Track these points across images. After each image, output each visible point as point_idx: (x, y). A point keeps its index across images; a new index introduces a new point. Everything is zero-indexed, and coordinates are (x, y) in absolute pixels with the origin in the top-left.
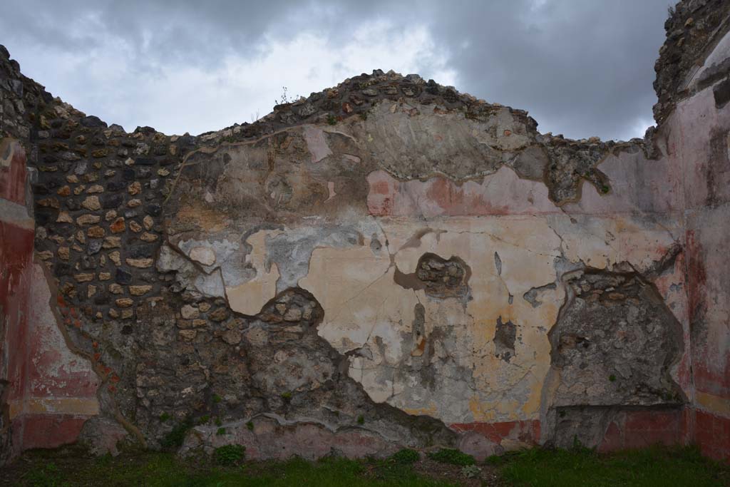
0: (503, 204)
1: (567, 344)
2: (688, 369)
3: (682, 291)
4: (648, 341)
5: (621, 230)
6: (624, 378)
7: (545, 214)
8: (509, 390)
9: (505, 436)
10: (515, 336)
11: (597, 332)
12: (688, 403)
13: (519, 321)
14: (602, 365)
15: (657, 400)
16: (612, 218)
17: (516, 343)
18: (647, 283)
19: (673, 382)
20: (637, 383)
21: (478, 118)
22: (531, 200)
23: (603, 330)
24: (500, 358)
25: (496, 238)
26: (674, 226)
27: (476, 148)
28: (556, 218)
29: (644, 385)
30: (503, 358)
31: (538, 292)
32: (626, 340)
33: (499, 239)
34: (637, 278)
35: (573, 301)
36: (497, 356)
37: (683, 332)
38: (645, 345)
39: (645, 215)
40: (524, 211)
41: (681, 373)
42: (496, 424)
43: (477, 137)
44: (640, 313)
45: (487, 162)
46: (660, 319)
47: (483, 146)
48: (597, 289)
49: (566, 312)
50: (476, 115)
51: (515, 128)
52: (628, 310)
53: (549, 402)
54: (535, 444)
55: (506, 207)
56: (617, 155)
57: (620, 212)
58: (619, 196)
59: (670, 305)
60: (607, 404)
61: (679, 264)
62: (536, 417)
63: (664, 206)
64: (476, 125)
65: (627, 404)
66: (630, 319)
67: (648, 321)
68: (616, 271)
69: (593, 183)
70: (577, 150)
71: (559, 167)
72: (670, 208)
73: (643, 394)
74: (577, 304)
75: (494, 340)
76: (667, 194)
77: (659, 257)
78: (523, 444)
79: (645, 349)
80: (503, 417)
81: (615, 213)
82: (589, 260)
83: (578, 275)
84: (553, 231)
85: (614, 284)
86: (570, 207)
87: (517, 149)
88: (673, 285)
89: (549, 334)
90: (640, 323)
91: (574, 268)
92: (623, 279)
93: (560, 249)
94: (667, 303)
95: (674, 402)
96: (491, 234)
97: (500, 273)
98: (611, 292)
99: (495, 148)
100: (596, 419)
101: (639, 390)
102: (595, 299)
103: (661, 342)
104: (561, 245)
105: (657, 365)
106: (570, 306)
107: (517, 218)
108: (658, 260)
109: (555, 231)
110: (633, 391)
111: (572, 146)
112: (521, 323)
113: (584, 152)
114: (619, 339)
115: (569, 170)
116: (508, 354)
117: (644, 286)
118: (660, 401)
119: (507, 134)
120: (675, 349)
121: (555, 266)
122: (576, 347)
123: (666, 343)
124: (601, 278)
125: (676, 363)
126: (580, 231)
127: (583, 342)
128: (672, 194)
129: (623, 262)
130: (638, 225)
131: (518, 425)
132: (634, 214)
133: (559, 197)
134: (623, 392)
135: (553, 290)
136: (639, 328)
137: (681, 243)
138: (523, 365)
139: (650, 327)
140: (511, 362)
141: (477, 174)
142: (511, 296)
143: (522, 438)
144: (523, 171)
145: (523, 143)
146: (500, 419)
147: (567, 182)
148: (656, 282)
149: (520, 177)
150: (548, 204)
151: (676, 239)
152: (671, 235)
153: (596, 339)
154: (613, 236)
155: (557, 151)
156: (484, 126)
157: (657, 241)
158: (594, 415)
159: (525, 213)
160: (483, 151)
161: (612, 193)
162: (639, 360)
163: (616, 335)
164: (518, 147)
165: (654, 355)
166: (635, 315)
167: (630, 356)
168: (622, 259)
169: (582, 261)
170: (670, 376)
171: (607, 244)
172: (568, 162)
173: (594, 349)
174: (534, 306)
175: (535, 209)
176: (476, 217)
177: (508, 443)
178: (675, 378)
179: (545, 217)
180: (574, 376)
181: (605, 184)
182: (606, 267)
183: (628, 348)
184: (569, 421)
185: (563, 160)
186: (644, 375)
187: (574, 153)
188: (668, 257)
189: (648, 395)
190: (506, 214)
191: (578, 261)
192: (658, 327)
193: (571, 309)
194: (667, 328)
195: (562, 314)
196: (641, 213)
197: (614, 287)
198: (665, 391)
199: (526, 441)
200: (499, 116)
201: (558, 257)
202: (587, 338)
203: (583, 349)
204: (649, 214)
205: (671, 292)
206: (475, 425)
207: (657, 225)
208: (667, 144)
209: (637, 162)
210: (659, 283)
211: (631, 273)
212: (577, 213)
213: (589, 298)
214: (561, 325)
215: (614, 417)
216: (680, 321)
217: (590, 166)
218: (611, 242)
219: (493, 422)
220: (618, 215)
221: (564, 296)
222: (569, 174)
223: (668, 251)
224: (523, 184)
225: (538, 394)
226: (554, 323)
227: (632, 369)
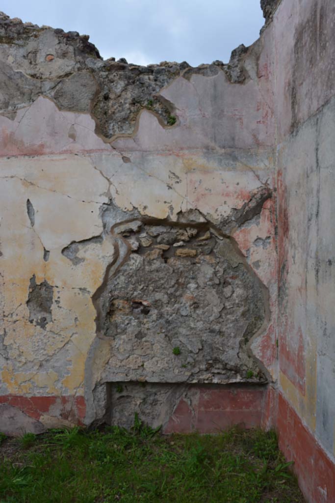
0: (38, 142)
1: (121, 310)
2: (273, 343)
3: (270, 247)
4: (224, 308)
5: (189, 170)
6: (191, 352)
7: (90, 152)
8: (47, 361)
9: (44, 411)
10: (52, 298)
11: (158, 296)
12: (273, 382)
13: (55, 281)
14: (163, 335)
15: (236, 378)
16: (178, 156)
17: (54, 307)
18: (225, 236)
19: (254, 357)
20: (208, 358)
21: (16, 42)
22: (73, 136)
23: (167, 293)
24: (34, 323)
25: (29, 183)
26: (262, 165)
27: (10, 78)
28: (104, 156)
29: (216, 360)
30: (38, 324)
31: (80, 246)
32: (196, 305)
33: (32, 184)
34: (212, 230)
35: (127, 258)
36: (31, 322)
37: (269, 297)
38: (220, 312)
39: (223, 151)
40: (65, 148)
41: (264, 347)
42: (33, 398)
43: (12, 65)
44: (215, 273)
45: (23, 94)
46: (242, 281)
47: (19, 75)
48: (160, 243)
49: (118, 271)
50: (13, 38)
51: (59, 51)
52: (199, 269)
53: (96, 376)
54: (79, 423)
55: (42, 146)
56: (188, 79)
57: (189, 148)
58: (189, 128)
59: (253, 263)
60: (170, 381)
61: (267, 213)
62: (80, 392)
63: (249, 140)
64: (13, 51)
65: (194, 381)
66: (201, 281)
67: (226, 283)
68: (183, 221)
69: (157, 113)
70: (138, 75)
71: (112, 96)
72: (258, 144)
73: (216, 371)
74: (133, 261)
75: (28, 302)
76: (254, 126)
77: (240, 204)
78: (66, 423)
79: (220, 316)
80: (41, 391)
81: (182, 149)
82: (145, 208)
83: (134, 226)
84: (99, 172)
85: (183, 238)
86: (121, 143)
87: (60, 77)
88: (258, 239)
89: (95, 297)
90: (213, 286)
91: (127, 217)
92: (194, 232)
93: (108, 194)
94: (250, 262)
95: (255, 380)
96: (23, 178)
97: (33, 224)
98: (180, 247)
99: (33, 76)
100: (162, 396)
101: (211, 365)
102: (156, 256)
103: (242, 309)
104: (109, 190)
105: (235, 337)
106: (122, 264)
107: (54, 158)
108: (239, 207)
109: (101, 173)
110: (203, 367)
111: (132, 70)
112: (59, 284)
113: (146, 77)
114: (187, 305)
115: (126, 99)
116: (44, 319)
117: (221, 241)
118: (238, 379)
119: (50, 59)
120: (259, 318)
121: (103, 216)
122: (131, 313)
123: (249, 310)
124: (165, 231)
125: (260, 335)
126: (134, 172)
127: (142, 308)
128: (261, 126)
129: (191, 210)
130: (213, 164)
131: (59, 401)
132: (208, 150)
133: (111, 132)
134: (189, 367)
135: (99, 245)
136: (214, 291)
137: (271, 187)
138: (62, 333)
139: (227, 291)
140: (47, 329)
141: (10, 108)
142: (46, 252)
143: (64, 416)
144: (65, 102)
145: (68, 69)
146: (38, 393)
147: (123, 113)
148: (234, 235)
149: (60, 109)
150: (93, 140)
151: (264, 182)
152: (258, 177)
153: (157, 304)
154: (178, 178)
155: (111, 77)
156: (22, 52)
157: (238, 184)
158: (160, 391)
159: (65, 152)
160: (19, 81)
161: (179, 125)
162: (212, 331)
163: (183, 300)
164: (62, 74)
165: (231, 325)
166: (208, 276)
167: (200, 325)
168: (190, 207)
169: (137, 209)
170: (251, 350)
171: (170, 188)
172: (125, 89)
173: (154, 317)
174: (76, 264)
175: (77, 147)
176: (5, 158)
177: (49, 419)
178: (257, 353)
179: (90, 156)
180: (129, 347)
181: (172, 115)
182: (168, 216)
183: (198, 315)
184: (128, 397)
185: (119, 86)
186: (218, 349)
187: (133, 78)
188: (252, 204)
189: (223, 372)
190: (41, 154)
191: (131, 208)
192: (239, 291)
193: (125, 268)
194: (251, 291)
195: (111, 274)
196: (218, 148)
197: (183, 241)
198: (245, 368)
199: (69, 419)
200: (41, 38)
201: (104, 204)
202: (145, 303)
203: (142, 316)
204: (229, 150)
205: (255, 248)
206: (10, 398)
207: (238, 164)
208: (257, 65)
209: (215, 86)
210: (239, 236)
211: (203, 223)
212: (132, 150)
213: (149, 254)
214: (110, 287)
215: (184, 396)
216: (265, 283)
217: (154, 93)
218: (175, 185)
219: (29, 396)
220: (186, 152)
221: (112, 252)
222: (126, 103)
223: (254, 196)
224: (64, 117)
225: (81, 367)
226: (99, 284)
227: (202, 341)
